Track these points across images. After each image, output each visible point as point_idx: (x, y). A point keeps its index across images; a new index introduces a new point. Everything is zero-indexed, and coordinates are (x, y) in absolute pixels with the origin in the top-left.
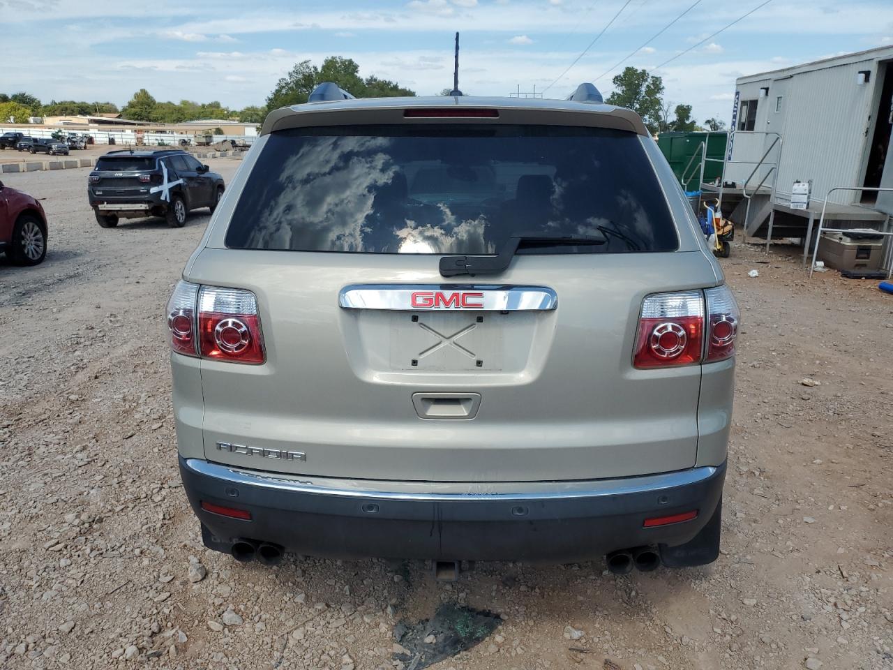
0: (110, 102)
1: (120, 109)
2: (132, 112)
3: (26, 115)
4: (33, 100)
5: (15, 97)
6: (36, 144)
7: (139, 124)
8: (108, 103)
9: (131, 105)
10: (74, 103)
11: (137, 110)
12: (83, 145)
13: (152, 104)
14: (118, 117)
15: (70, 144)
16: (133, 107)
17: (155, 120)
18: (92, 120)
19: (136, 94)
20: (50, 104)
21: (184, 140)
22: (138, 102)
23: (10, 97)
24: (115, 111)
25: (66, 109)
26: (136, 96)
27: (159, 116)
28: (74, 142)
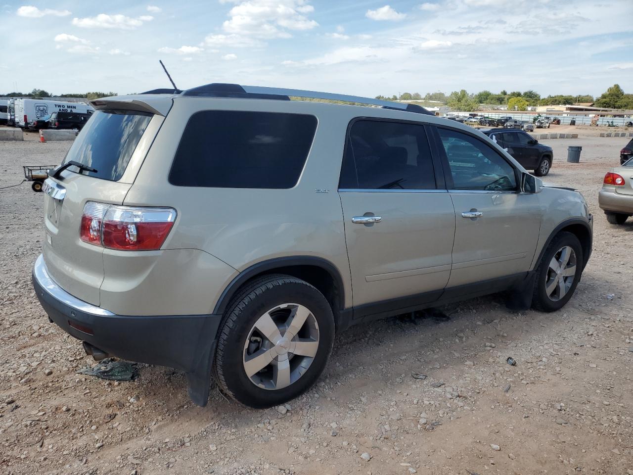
0: (590, 95)
1: (595, 99)
2: (603, 101)
3: (525, 105)
4: (536, 96)
5: (525, 94)
6: (515, 124)
7: (602, 111)
8: (588, 96)
9: (604, 97)
10: (562, 96)
11: (607, 100)
12: (548, 125)
13: (620, 95)
14: (591, 106)
15: (539, 124)
16: (605, 98)
17: (619, 107)
18: (568, 108)
19: (610, 88)
20: (546, 98)
21: (631, 122)
22: (610, 94)
23: (522, 94)
24: (592, 101)
25: (556, 100)
26: (610, 89)
27: (623, 104)
28: (542, 123)
